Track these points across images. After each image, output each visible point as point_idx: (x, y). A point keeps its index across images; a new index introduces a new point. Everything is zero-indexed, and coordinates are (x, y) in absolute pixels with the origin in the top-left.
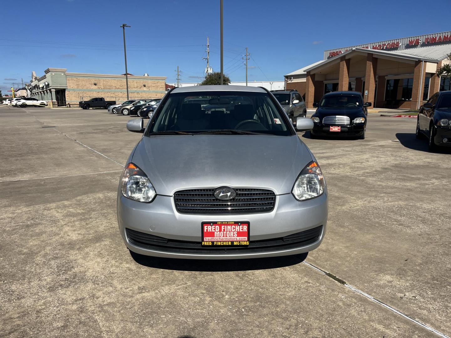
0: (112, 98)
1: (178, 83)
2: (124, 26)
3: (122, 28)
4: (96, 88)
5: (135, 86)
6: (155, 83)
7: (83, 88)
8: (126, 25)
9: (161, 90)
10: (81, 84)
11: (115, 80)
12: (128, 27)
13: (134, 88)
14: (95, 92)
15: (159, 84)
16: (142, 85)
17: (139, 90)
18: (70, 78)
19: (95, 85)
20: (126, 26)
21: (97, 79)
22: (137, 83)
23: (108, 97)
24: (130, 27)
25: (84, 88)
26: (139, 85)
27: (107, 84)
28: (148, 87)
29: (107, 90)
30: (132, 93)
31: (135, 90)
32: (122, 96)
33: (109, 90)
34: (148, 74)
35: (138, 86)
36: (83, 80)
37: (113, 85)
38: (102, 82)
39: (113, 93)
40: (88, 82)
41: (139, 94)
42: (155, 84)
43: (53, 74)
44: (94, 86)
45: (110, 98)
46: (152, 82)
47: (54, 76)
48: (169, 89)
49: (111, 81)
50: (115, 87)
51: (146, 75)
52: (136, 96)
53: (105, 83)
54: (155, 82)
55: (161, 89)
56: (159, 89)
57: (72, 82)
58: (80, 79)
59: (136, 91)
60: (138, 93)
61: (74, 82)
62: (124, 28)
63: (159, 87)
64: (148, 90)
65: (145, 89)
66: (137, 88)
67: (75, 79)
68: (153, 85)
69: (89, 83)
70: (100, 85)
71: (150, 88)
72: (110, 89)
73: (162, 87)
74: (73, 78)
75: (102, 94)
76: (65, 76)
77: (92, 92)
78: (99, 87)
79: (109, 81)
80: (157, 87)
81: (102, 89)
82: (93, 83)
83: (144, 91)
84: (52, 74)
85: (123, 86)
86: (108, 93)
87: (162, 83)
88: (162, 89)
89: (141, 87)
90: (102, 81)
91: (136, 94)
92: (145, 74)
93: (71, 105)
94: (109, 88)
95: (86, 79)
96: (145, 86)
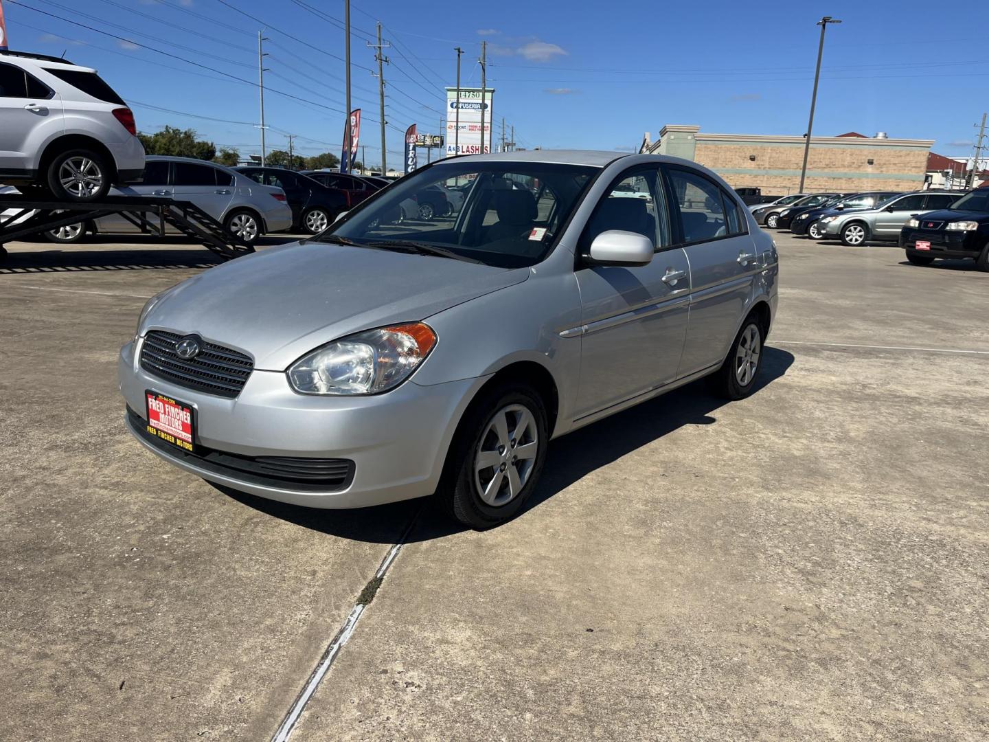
0: (783, 190)
1: (977, 157)
2: (825, 21)
3: (821, 26)
4: (753, 166)
5: (846, 163)
6: (901, 156)
7: (724, 167)
8: (831, 18)
9: (914, 172)
10: (723, 157)
11: (800, 148)
12: (835, 24)
13: (844, 166)
14: (748, 176)
15: (912, 159)
16: (863, 161)
17: (853, 171)
18: (703, 146)
19: (753, 159)
20: (831, 22)
21: (759, 146)
22: (851, 155)
23: (774, 187)
24: (840, 22)
25: (727, 166)
26: (856, 162)
27: (778, 158)
28: (879, 164)
29: (776, 172)
30: (834, 178)
31: (845, 171)
32: (809, 187)
33: (781, 172)
34: (885, 134)
35: (854, 163)
36: (729, 150)
37: (793, 159)
38: (767, 153)
39: (789, 179)
40: (738, 154)
41: (853, 181)
42: (900, 159)
43: (672, 137)
44: (750, 161)
45: (779, 190)
46: (893, 153)
47: (673, 141)
48: (948, 170)
49: (788, 152)
50: (797, 164)
51: (881, 136)
52: (843, 187)
53: (774, 155)
54: (900, 151)
55: (914, 169)
56: (910, 170)
57: (706, 153)
58: (723, 146)
59: (846, 174)
60: (850, 179)
61: (710, 153)
62: (824, 26)
63: (909, 165)
64: (877, 172)
65: (870, 169)
66: (850, 166)
67: (713, 147)
68: (893, 160)
69: (741, 155)
70: (763, 160)
71: (884, 169)
72: (783, 169)
73: (918, 165)
74: (709, 146)
75: (762, 181)
76: (693, 141)
77: (742, 175)
78: (758, 165)
79: (785, 151)
80: (905, 164)
81: (764, 168)
82: (748, 155)
83: (867, 176)
84: (669, 138)
85: (815, 162)
86: (778, 179)
87: (919, 155)
88: (917, 170)
89: (860, 166)
90: (769, 151)
91: (843, 181)
92: (877, 134)
93: (693, 204)
94: (782, 167)
95: (735, 146)
96: (871, 162)
